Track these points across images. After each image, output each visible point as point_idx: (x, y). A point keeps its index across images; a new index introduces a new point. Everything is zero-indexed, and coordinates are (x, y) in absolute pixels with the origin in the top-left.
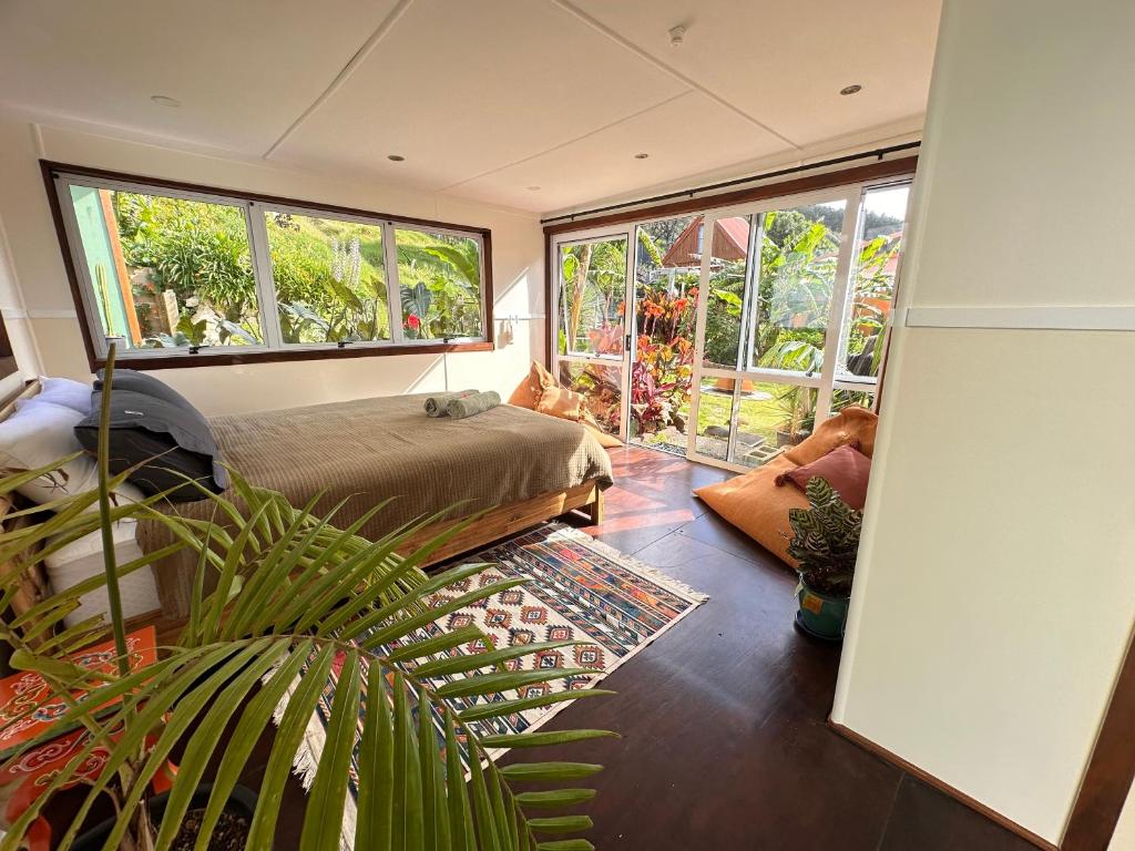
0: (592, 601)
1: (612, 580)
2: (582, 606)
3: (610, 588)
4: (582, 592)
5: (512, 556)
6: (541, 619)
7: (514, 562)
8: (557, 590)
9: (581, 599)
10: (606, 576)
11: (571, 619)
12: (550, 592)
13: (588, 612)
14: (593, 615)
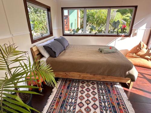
0: (108, 105)
1: (118, 104)
2: (105, 104)
3: (116, 105)
4: (108, 102)
5: (102, 85)
6: (95, 101)
7: (101, 86)
8: (104, 98)
9: (106, 103)
10: (118, 102)
11: (100, 105)
12: (102, 97)
13: (105, 106)
14: (106, 108)
